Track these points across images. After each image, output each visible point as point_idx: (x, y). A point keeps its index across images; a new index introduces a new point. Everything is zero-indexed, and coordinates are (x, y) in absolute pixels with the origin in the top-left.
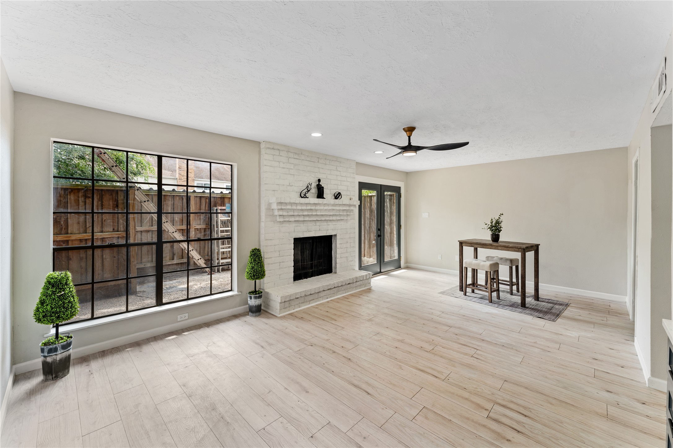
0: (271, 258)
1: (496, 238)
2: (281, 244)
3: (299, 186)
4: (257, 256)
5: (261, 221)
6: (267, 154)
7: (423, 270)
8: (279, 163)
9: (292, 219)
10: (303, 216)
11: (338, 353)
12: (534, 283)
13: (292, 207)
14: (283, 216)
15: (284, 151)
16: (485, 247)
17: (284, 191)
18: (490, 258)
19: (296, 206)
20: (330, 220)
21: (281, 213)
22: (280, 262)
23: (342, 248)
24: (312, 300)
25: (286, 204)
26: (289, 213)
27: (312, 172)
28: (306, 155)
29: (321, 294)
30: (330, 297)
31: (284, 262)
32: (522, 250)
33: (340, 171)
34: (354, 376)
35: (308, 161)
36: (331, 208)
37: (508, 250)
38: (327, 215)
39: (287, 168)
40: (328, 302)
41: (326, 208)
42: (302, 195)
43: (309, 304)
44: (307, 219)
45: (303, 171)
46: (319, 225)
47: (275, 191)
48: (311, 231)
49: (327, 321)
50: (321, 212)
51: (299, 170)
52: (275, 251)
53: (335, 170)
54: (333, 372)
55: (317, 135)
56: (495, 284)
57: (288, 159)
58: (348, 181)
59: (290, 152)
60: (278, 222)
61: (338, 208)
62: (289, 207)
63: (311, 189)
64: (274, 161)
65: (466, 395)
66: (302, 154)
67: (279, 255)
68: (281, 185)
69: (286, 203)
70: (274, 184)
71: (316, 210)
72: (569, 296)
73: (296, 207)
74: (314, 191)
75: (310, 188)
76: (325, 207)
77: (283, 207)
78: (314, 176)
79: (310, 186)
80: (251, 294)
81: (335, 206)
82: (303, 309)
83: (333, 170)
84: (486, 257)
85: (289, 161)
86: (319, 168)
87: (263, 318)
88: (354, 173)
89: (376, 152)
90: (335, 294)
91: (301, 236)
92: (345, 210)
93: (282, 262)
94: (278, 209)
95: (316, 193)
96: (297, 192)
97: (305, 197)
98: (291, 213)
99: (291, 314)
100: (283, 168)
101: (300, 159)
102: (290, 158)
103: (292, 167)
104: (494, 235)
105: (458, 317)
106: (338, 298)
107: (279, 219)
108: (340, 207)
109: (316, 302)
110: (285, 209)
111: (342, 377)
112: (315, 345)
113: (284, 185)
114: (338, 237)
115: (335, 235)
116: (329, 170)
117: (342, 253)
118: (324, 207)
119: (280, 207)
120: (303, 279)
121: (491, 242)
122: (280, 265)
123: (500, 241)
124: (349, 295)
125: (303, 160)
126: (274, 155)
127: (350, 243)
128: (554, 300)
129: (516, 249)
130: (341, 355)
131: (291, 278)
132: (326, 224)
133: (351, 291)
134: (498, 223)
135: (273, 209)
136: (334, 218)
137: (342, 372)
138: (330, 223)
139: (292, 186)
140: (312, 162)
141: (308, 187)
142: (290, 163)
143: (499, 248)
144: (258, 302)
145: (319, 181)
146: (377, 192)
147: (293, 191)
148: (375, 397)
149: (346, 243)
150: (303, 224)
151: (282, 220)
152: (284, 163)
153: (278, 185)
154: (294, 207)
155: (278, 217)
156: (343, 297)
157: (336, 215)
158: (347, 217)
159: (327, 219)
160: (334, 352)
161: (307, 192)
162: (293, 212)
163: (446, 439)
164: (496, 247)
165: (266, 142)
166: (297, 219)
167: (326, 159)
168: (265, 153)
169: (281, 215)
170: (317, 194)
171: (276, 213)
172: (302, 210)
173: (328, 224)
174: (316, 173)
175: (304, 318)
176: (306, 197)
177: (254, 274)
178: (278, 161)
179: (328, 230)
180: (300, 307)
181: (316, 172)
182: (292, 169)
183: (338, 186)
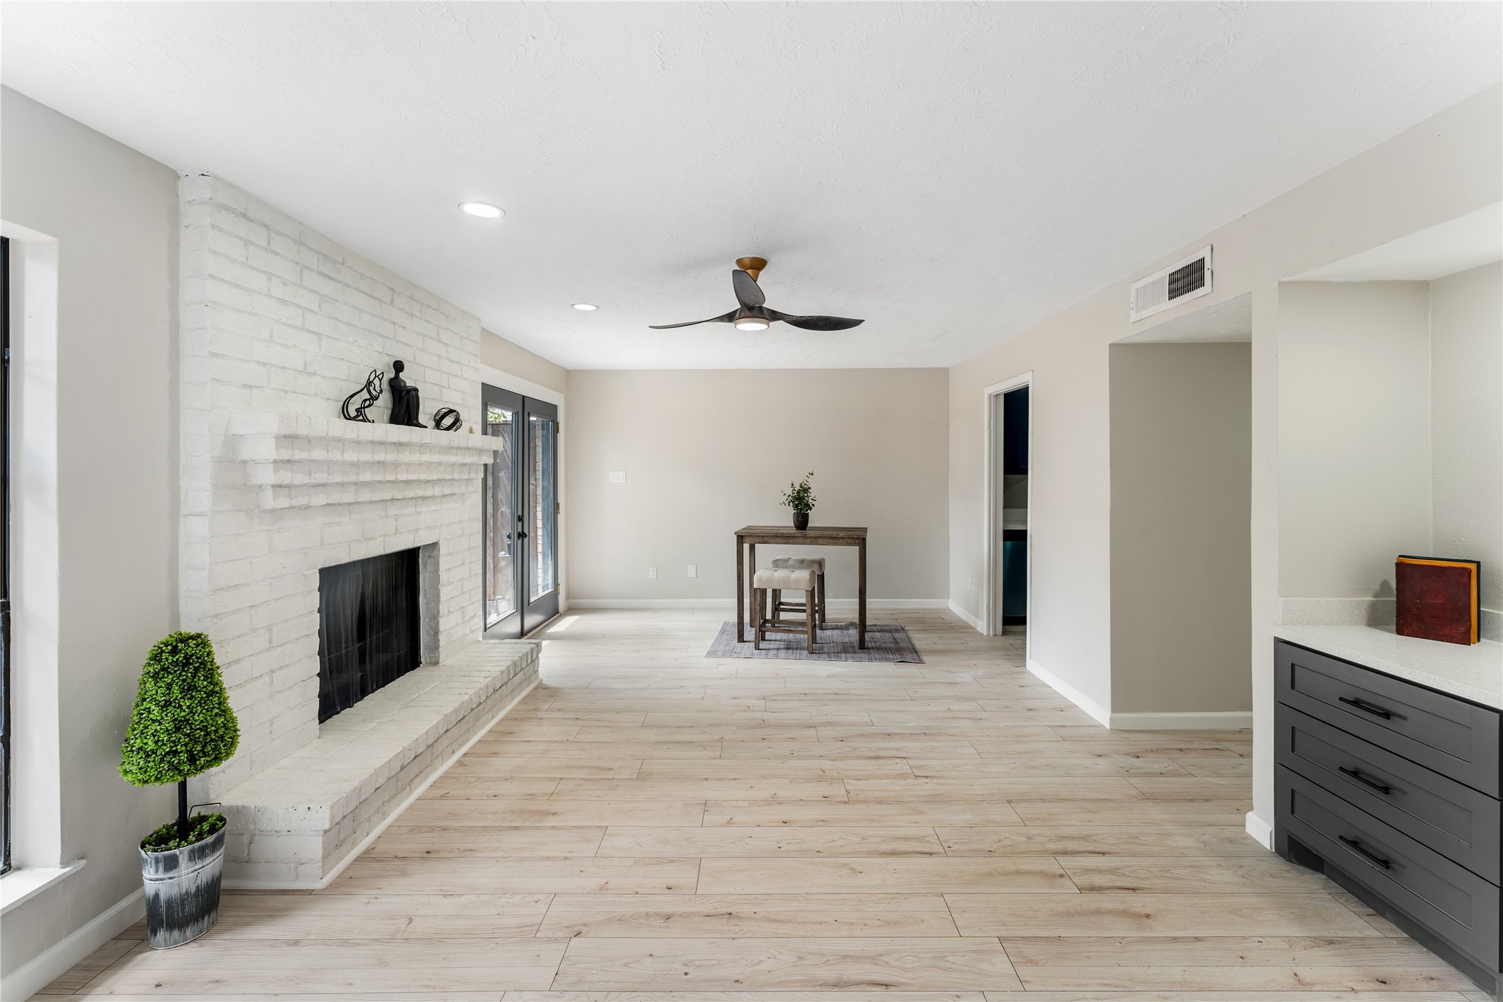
0: (237, 661)
1: (802, 521)
2: (277, 600)
3: (336, 379)
4: (197, 670)
5: (184, 511)
6: (220, 229)
7: (614, 609)
8: (270, 279)
9: (319, 499)
10: (353, 488)
11: (681, 915)
12: (858, 600)
13: (330, 454)
14: (288, 487)
15: (286, 236)
16: (792, 541)
17: (285, 392)
18: (780, 563)
19: (343, 451)
20: (423, 498)
21: (285, 477)
22: (272, 671)
23: (451, 583)
24: (416, 776)
25: (309, 442)
26: (313, 476)
27: (376, 333)
28: (356, 271)
29: (440, 747)
30: (461, 745)
31: (286, 666)
32: (861, 542)
33: (446, 344)
34: (800, 958)
35: (364, 293)
36: (436, 458)
37: (836, 544)
38: (419, 481)
39: (298, 306)
40: (460, 763)
41: (426, 458)
42: (353, 413)
43: (411, 792)
44: (366, 496)
45: (349, 324)
46: (395, 515)
47: (250, 387)
48: (373, 538)
49: (530, 828)
50: (407, 473)
51: (335, 319)
52: (253, 631)
53: (433, 339)
54: (738, 981)
55: (481, 210)
56: (817, 615)
57: (301, 272)
58: (465, 379)
59: (306, 246)
60: (265, 511)
61: (452, 459)
62: (318, 454)
63: (381, 391)
64: (249, 267)
65: (1008, 864)
66: (343, 263)
67: (270, 642)
68: (276, 366)
69: (308, 439)
70: (247, 361)
71: (396, 465)
72: (888, 614)
73: (343, 454)
74: (385, 401)
75: (378, 389)
76: (422, 456)
77: (299, 455)
78: (381, 350)
79: (377, 382)
80: (171, 844)
81: (448, 454)
82: (396, 820)
83: (430, 337)
84: (773, 562)
85: (302, 280)
86: (394, 323)
87: (248, 924)
88: (476, 356)
89: (577, 307)
90: (472, 729)
91: (343, 558)
92: (464, 465)
93: (281, 668)
94: (275, 462)
95: (386, 408)
96: (328, 399)
97: (360, 416)
98: (320, 477)
99: (367, 857)
100: (284, 302)
101: (340, 282)
102: (306, 267)
103: (315, 307)
104: (800, 515)
105: (799, 700)
106: (480, 741)
107: (269, 501)
108: (459, 456)
109: (426, 777)
110: (300, 461)
111: (779, 983)
112: (585, 925)
113: (284, 368)
114: (443, 550)
115: (435, 545)
116: (419, 334)
117: (451, 598)
118: (420, 454)
119: (286, 455)
120: (338, 713)
121: (794, 531)
122: (271, 683)
123: (810, 527)
124: (502, 720)
125: (347, 285)
126: (248, 243)
127: (470, 563)
128: (882, 626)
129: (849, 541)
130: (695, 914)
131: (310, 721)
132: (412, 510)
133: (503, 709)
134: (805, 490)
135: (245, 462)
136: (437, 491)
137: (760, 967)
138: (423, 509)
139: (315, 374)
140: (375, 298)
141: (369, 383)
142: (307, 288)
143: (820, 541)
144: (214, 866)
145: (399, 366)
146: (515, 414)
147: (316, 395)
148: (907, 984)
149: (461, 565)
150: (350, 513)
151: (283, 502)
152: (285, 284)
153: (264, 364)
154: (336, 456)
155: (269, 493)
156: (491, 731)
157: (443, 480)
158: (467, 486)
159: (420, 493)
160: (668, 917)
161: (368, 403)
162: (328, 474)
163: (1106, 985)
164: (813, 539)
165: (216, 177)
166: (335, 497)
167: (411, 298)
168: (213, 227)
169: (280, 486)
170: (390, 412)
171: (266, 476)
172: (356, 465)
173: (418, 510)
174: (386, 341)
175: (437, 851)
176: (365, 420)
177: (190, 752)
178: (265, 272)
179: (417, 530)
180: (385, 815)
181: (387, 337)
182: (313, 312)
183: (443, 390)
